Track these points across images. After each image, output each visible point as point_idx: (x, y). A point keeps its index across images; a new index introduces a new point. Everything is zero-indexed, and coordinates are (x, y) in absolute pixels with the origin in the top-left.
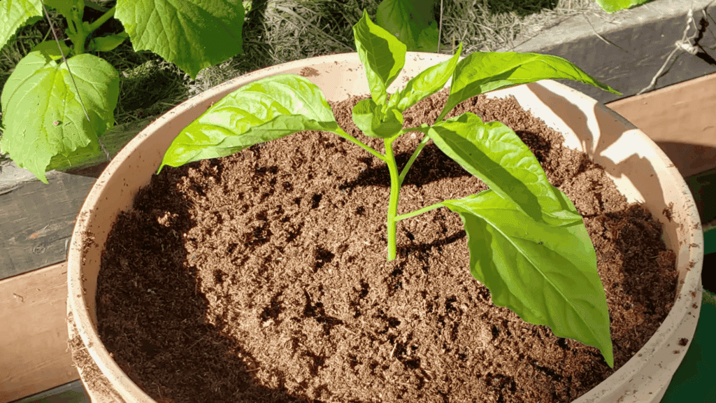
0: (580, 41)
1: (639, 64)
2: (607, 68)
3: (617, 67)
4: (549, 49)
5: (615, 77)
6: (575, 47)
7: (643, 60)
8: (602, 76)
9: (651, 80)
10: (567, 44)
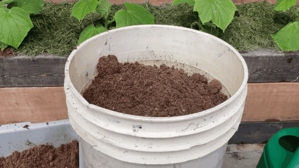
0: (267, 57)
1: (291, 71)
2: (278, 69)
3: (282, 70)
4: (254, 57)
5: (281, 73)
6: (265, 58)
7: (293, 70)
8: (276, 72)
9: (297, 78)
10: (261, 57)
